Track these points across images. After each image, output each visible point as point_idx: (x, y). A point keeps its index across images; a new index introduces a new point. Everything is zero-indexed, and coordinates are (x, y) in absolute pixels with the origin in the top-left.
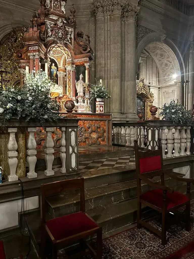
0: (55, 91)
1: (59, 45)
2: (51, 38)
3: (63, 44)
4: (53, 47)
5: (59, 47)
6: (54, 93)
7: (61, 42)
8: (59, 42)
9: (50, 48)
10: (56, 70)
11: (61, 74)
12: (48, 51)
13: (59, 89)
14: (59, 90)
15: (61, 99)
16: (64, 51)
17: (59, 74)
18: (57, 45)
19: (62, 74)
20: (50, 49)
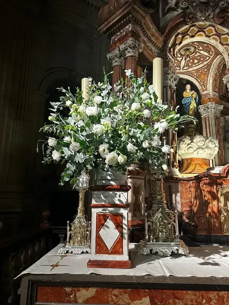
0: (195, 156)
1: (201, 23)
2: (176, 13)
3: (212, 20)
4: (185, 34)
5: (201, 29)
6: (192, 159)
7: (207, 14)
8: (199, 14)
9: (173, 38)
10: (195, 99)
11: (209, 110)
12: (170, 46)
13: (207, 147)
14: (206, 150)
15: (221, 184)
16: (217, 40)
17: (205, 112)
18: (195, 25)
19: (213, 110)
20: (175, 40)
